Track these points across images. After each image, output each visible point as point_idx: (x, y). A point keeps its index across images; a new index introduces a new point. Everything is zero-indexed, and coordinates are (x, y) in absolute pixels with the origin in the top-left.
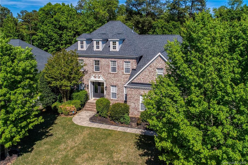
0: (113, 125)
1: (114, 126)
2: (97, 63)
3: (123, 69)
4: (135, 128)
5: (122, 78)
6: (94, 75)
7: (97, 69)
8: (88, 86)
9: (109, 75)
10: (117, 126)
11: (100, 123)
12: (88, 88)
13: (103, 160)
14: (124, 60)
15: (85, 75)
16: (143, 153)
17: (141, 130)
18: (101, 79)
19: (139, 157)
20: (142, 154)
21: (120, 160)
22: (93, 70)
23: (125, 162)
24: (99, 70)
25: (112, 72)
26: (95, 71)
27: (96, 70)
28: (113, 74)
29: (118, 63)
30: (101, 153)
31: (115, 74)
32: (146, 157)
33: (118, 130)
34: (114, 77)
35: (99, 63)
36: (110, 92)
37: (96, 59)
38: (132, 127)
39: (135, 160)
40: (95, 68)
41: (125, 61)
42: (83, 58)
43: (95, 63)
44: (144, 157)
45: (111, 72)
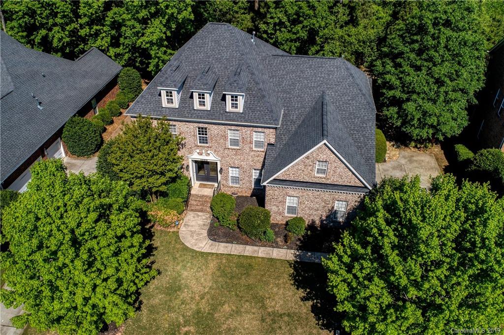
0: (249, 245)
1: (252, 247)
2: (203, 131)
3: (251, 143)
4: (283, 248)
5: (249, 156)
6: (198, 151)
7: (204, 140)
8: (188, 166)
9: (226, 152)
10: (255, 246)
11: (227, 242)
12: (188, 170)
13: (254, 314)
14: (254, 128)
15: (181, 150)
16: (305, 295)
17: (292, 251)
18: (211, 158)
19: (302, 303)
20: (304, 297)
21: (277, 311)
22: (196, 142)
23: (284, 314)
24: (207, 143)
25: (230, 145)
26: (199, 144)
27: (200, 142)
28: (234, 150)
29: (242, 133)
30: (247, 301)
31: (238, 149)
32: (310, 302)
33: (260, 255)
34: (236, 155)
35: (206, 132)
36: (227, 176)
37: (201, 125)
38: (278, 246)
39: (296, 308)
40: (200, 140)
41: (256, 130)
42: (174, 123)
43: (199, 131)
44: (307, 301)
45: (230, 147)
